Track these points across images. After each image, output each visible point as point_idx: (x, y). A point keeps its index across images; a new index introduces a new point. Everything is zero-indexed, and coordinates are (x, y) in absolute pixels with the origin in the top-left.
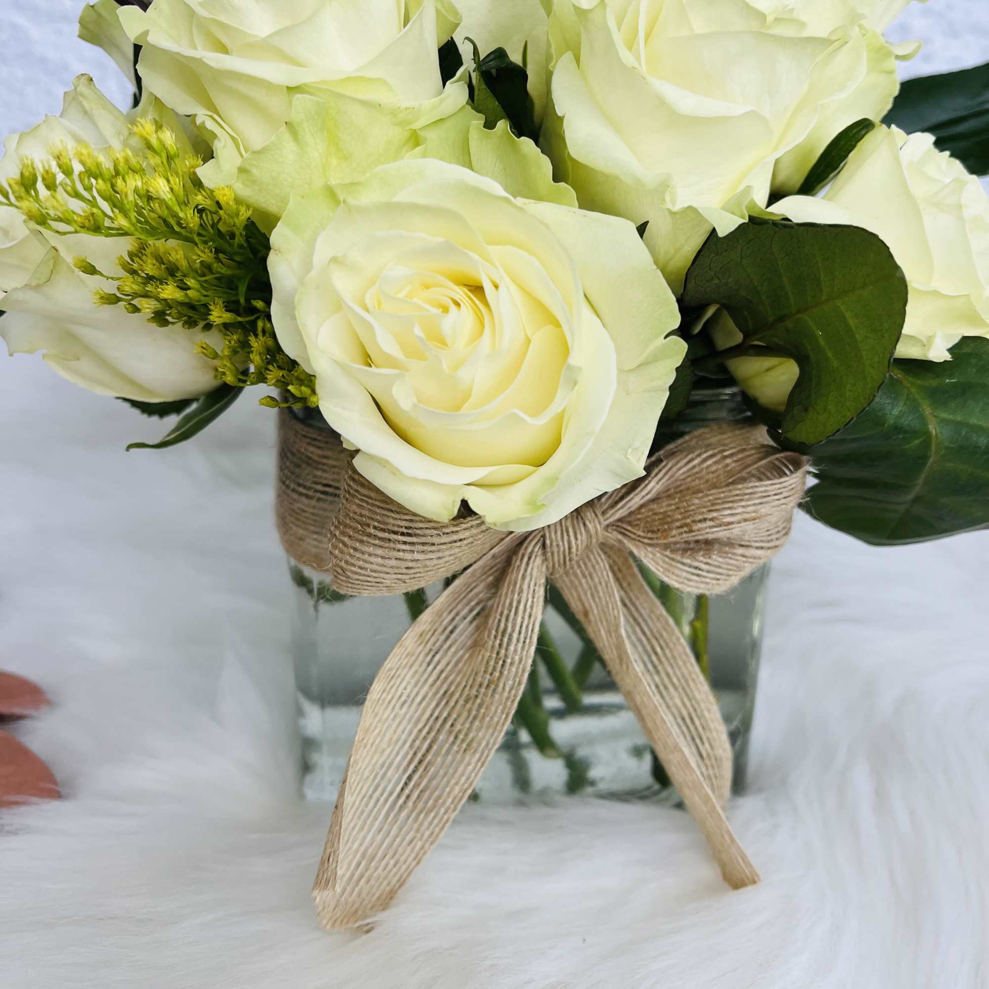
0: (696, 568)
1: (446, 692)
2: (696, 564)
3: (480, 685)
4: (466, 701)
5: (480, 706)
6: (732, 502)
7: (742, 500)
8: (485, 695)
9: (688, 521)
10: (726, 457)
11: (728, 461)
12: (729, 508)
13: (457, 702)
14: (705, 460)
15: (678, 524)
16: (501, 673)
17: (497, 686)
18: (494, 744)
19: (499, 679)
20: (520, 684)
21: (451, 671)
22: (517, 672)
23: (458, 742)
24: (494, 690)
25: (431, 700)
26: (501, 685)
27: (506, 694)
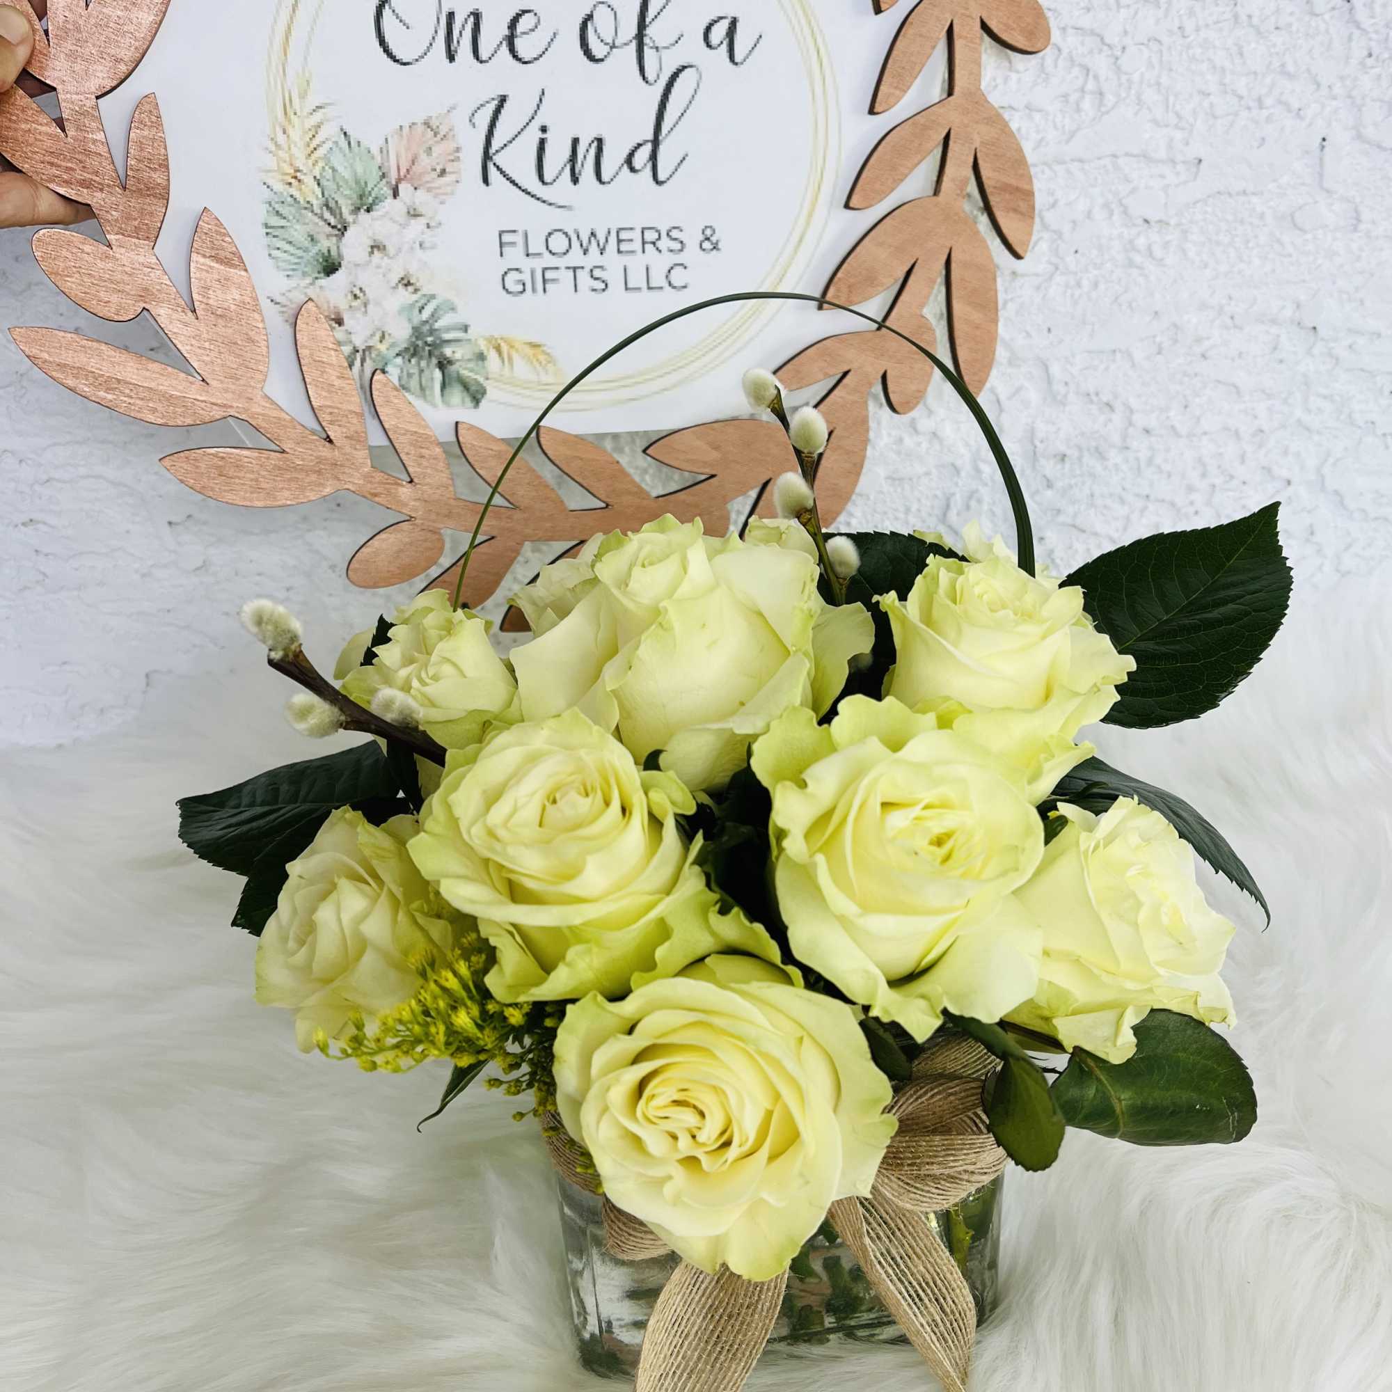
0: (928, 1192)
1: (711, 1306)
2: (927, 1188)
3: (742, 1305)
4: (730, 1317)
5: (742, 1323)
6: (954, 1149)
7: (962, 1149)
8: (746, 1314)
9: (918, 1161)
10: (951, 1094)
11: (952, 1098)
12: (952, 1155)
13: (721, 1317)
14: (932, 1096)
15: (909, 1162)
16: (759, 1297)
17: (756, 1307)
18: (756, 1354)
19: (757, 1301)
20: (776, 1306)
21: (714, 1288)
22: (773, 1296)
23: (725, 1352)
24: (754, 1310)
25: (698, 1316)
26: (760, 1307)
27: (764, 1314)
